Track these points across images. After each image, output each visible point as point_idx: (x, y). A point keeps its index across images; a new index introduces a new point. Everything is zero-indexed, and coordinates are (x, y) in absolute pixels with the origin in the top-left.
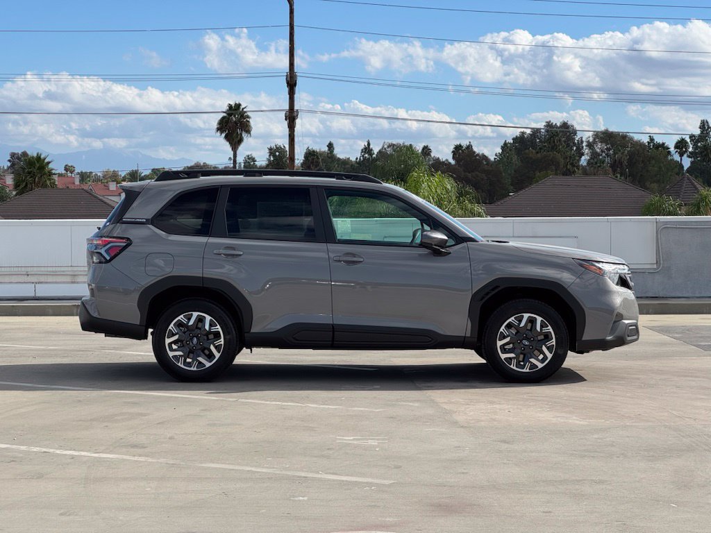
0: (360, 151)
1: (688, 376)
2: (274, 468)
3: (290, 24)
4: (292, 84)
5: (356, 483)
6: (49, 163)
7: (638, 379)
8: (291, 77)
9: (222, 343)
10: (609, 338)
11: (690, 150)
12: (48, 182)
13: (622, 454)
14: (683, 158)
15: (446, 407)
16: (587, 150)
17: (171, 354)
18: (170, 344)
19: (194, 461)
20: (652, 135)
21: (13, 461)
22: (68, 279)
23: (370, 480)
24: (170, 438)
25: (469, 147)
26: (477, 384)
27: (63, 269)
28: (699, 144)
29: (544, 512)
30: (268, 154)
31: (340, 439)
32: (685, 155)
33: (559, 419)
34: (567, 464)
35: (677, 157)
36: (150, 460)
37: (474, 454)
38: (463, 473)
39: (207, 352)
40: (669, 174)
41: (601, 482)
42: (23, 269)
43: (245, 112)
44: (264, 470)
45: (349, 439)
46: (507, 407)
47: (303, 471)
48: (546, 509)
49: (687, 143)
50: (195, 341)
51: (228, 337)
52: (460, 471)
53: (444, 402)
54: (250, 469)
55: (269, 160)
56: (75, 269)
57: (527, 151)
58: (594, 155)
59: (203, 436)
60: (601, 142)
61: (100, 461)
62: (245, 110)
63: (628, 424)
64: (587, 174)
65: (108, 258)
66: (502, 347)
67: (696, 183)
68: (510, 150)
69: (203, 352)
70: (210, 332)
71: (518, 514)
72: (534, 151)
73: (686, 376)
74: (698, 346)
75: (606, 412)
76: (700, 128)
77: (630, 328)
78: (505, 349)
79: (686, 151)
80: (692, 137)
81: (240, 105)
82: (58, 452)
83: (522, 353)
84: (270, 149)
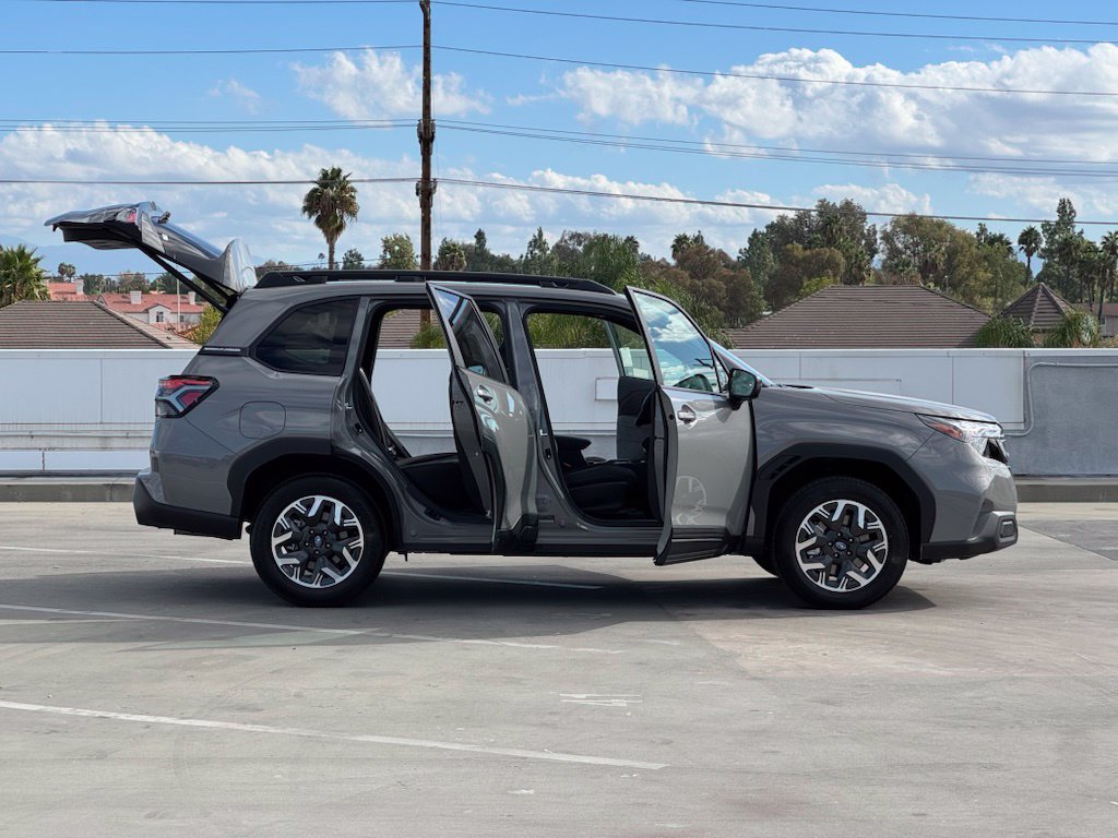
0: (527, 245)
1: (1095, 600)
2: (469, 743)
3: (425, 43)
4: (426, 138)
5: (607, 768)
6: (37, 260)
7: (1017, 603)
8: (425, 128)
9: (362, 545)
10: (973, 539)
11: (1043, 245)
12: (36, 291)
13: (1018, 722)
14: (1031, 258)
15: (721, 646)
16: (882, 246)
17: (280, 562)
18: (278, 547)
19: (343, 731)
20: (983, 222)
21: (54, 731)
22: (97, 443)
23: (627, 763)
24: (298, 695)
25: (698, 239)
26: (765, 611)
27: (88, 428)
28: (1057, 237)
29: (914, 815)
30: (382, 249)
31: (566, 698)
32: (1035, 254)
33: (905, 666)
34: (935, 738)
35: (1022, 257)
36: (272, 730)
37: (783, 722)
38: (773, 752)
39: (336, 559)
40: (1011, 282)
41: (992, 767)
42: (25, 427)
43: (348, 182)
44: (457, 747)
45: (580, 697)
46: (818, 648)
47: (518, 748)
48: (917, 811)
49: (1038, 234)
50: (317, 541)
51: (370, 536)
52: (766, 748)
53: (719, 640)
54: (433, 744)
55: (383, 258)
56: (107, 427)
57: (789, 246)
58: (894, 252)
59: (349, 693)
60: (905, 233)
61: (191, 731)
62: (348, 179)
63: (1016, 675)
64: (881, 283)
65: (181, 410)
66: (804, 552)
67: (1055, 298)
68: (763, 244)
69: (330, 559)
70: (341, 528)
71: (874, 818)
72: (801, 246)
73: (1090, 600)
74: (1097, 552)
75: (977, 655)
76: (1058, 211)
77: (1005, 523)
78: (808, 556)
79: (1037, 248)
80: (1046, 225)
81: (340, 171)
82: (123, 717)
83: (834, 563)
84: (386, 242)
